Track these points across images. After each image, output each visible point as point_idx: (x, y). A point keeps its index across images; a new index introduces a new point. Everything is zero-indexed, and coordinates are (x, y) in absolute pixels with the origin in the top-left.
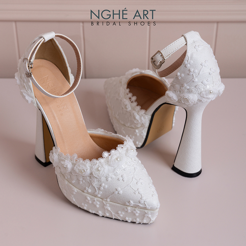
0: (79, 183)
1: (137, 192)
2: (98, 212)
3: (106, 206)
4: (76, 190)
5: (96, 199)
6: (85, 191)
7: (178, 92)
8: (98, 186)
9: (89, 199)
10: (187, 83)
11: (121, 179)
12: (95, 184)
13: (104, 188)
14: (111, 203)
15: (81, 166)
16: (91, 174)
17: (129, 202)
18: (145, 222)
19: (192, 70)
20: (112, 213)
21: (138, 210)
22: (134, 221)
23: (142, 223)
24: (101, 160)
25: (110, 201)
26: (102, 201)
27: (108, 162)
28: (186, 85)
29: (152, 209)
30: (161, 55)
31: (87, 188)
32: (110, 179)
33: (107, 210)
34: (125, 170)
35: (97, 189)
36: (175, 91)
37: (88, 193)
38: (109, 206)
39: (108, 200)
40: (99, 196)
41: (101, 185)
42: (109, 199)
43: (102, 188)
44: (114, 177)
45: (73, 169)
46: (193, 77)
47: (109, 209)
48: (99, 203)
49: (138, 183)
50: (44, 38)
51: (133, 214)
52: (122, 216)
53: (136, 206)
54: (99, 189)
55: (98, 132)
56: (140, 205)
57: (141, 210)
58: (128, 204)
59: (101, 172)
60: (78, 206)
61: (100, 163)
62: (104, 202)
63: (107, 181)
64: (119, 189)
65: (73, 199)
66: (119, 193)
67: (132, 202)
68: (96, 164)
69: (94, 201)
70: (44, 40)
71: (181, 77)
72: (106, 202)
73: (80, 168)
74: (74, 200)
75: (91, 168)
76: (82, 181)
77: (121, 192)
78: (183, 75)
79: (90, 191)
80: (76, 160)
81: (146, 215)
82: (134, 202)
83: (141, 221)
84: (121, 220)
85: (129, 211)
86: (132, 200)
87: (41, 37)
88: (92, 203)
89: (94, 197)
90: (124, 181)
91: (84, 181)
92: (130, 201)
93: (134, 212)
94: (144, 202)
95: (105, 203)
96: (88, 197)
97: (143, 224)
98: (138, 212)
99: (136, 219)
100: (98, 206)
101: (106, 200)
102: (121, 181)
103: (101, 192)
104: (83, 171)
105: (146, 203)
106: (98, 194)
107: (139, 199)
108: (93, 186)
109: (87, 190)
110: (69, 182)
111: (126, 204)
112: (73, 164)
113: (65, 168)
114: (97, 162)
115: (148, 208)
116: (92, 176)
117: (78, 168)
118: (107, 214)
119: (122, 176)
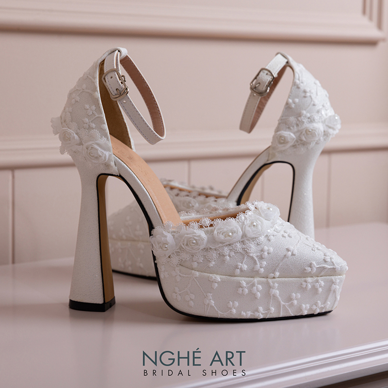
0: (224, 261)
1: (315, 248)
2: (257, 310)
3: (273, 288)
4: (218, 278)
5: (256, 280)
6: (237, 272)
7: (293, 127)
8: (259, 254)
9: (244, 284)
10: (305, 110)
11: (286, 235)
12: (253, 249)
13: (268, 253)
14: (281, 279)
15: (223, 228)
17: (310, 265)
19: (308, 90)
20: (280, 303)
21: (323, 280)
24: (249, 213)
25: (279, 277)
26: (267, 281)
28: (304, 112)
30: (266, 72)
31: (241, 264)
32: (272, 237)
33: (274, 296)
35: (257, 259)
36: (289, 128)
37: (243, 273)
38: (278, 289)
39: (277, 274)
40: (262, 270)
41: (262, 250)
42: (278, 272)
43: (266, 253)
44: (275, 233)
45: (213, 240)
46: (311, 98)
47: (278, 294)
50: (119, 51)
52: (295, 302)
54: (261, 258)
56: (326, 266)
57: (327, 277)
58: (309, 269)
59: (259, 228)
61: (250, 216)
62: (270, 281)
63: (270, 241)
64: (292, 248)
65: (212, 301)
66: (294, 253)
67: (314, 263)
68: (246, 219)
69: (254, 285)
70: (119, 53)
71: (294, 103)
72: (274, 279)
75: (242, 226)
76: (229, 256)
77: (296, 252)
78: (297, 100)
79: (245, 267)
80: (211, 225)
81: (334, 286)
82: (318, 264)
84: (293, 315)
85: (309, 286)
86: (314, 260)
88: (250, 292)
89: (252, 279)
90: (291, 237)
91: (232, 254)
92: (311, 263)
93: (317, 285)
94: (331, 259)
95: (271, 284)
96: (243, 282)
98: (323, 283)
99: (316, 304)
100: (259, 294)
101: (273, 275)
102: (287, 238)
103: (265, 263)
104: (231, 234)
105: (333, 260)
106: (261, 267)
107: (323, 257)
108: (251, 255)
109: (241, 268)
110: (202, 272)
111: (305, 271)
112: (206, 232)
113: (196, 243)
114: (246, 216)
115: (338, 269)
116: (245, 238)
117: (221, 230)
118: (272, 308)
119: (285, 232)
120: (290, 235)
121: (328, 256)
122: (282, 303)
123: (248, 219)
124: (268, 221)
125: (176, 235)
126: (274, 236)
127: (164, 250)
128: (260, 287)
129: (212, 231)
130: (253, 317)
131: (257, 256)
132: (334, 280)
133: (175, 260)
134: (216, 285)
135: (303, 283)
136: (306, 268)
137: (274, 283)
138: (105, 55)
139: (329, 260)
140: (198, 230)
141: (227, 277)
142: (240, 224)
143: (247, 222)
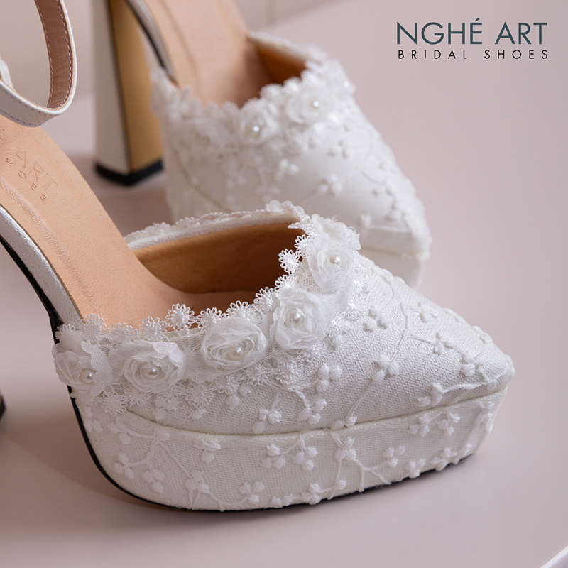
0: (226, 407)
1: (441, 345)
2: (308, 491)
3: (343, 448)
4: (215, 443)
5: (303, 439)
6: (260, 427)
8: (308, 385)
9: (276, 450)
11: (373, 323)
12: (295, 379)
13: (330, 380)
14: (359, 427)
15: (223, 334)
16: (274, 346)
17: (429, 392)
18: (465, 455)
20: (359, 469)
23: (456, 462)
24: (285, 284)
25: (357, 423)
26: (329, 435)
27: (310, 283)
31: (266, 411)
32: (340, 339)
33: (347, 462)
34: (368, 290)
35: (304, 397)
37: (272, 430)
38: (354, 446)
39: (353, 419)
40: (318, 418)
41: (317, 375)
42: (355, 414)
43: (325, 383)
44: (348, 323)
45: (199, 362)
47: (353, 454)
49: (425, 317)
51: (438, 432)
52: (394, 462)
54: (313, 392)
57: (464, 404)
58: (425, 401)
59: (309, 323)
61: (287, 293)
62: (336, 436)
63: (334, 348)
64: (385, 359)
65: (203, 485)
66: (391, 372)
67: (438, 386)
68: (278, 306)
69: (298, 449)
72: (345, 431)
73: (227, 343)
75: (268, 326)
76: (239, 394)
77: (395, 367)
79: (277, 416)
80: (195, 326)
82: (446, 385)
83: (455, 454)
84: (388, 482)
85: (427, 429)
86: (438, 378)
88: (291, 462)
89: (294, 437)
90: (385, 327)
91: (246, 390)
92: (431, 388)
93: (444, 424)
95: (339, 441)
96: (274, 446)
97: (462, 461)
98: (456, 418)
99: (441, 454)
100: (311, 465)
101: (341, 423)
102: (377, 330)
103: (323, 403)
104: (239, 350)
105: (481, 370)
106: (313, 412)
107: (458, 365)
108: (290, 389)
109: (267, 420)
110: (177, 428)
111: (417, 405)
112: (183, 345)
113: (160, 372)
114: (278, 294)
115: (493, 384)
116: (275, 353)
117: (218, 345)
118: (341, 481)
119: (371, 314)
120: (383, 322)
121: (471, 362)
122: (364, 469)
123: (282, 303)
124: (330, 296)
125: (113, 351)
126: (344, 333)
127: (85, 383)
128: (313, 451)
129: (196, 343)
130: (298, 502)
131: (304, 391)
132: (482, 406)
133: (114, 403)
134: (212, 457)
135: (412, 427)
136: (419, 399)
137: (344, 438)
139: (473, 372)
140: (161, 342)
141: (236, 438)
142: (264, 316)
143: (278, 314)
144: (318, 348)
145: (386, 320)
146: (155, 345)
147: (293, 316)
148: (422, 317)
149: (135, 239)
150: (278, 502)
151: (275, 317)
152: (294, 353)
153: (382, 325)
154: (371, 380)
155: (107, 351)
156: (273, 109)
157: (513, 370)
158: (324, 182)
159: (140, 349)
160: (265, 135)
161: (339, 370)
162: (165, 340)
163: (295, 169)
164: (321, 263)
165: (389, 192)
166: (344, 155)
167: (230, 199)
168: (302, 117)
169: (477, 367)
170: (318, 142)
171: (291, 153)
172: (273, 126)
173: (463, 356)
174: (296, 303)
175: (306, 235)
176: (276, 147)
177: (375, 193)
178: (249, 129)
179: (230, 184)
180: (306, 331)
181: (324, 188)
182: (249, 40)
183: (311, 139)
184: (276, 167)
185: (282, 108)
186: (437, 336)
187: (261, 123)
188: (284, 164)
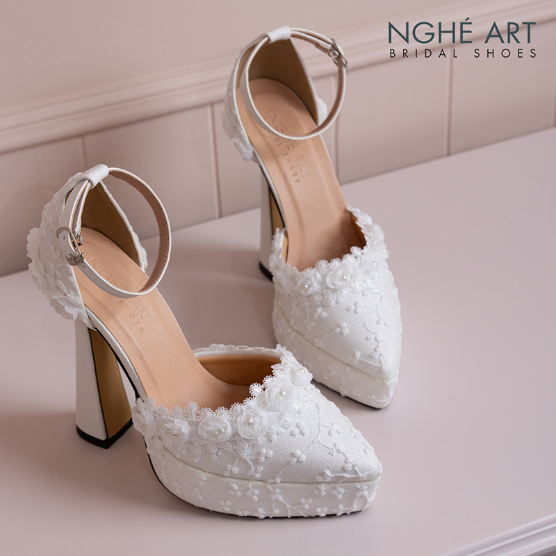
0: (210, 460)
1: (335, 450)
2: (256, 511)
3: (274, 493)
4: (204, 476)
5: (250, 484)
6: (227, 474)
8: (253, 457)
9: (236, 487)
11: (297, 431)
12: (247, 453)
13: (266, 458)
14: (284, 484)
15: (210, 423)
16: (236, 434)
17: (323, 474)
18: (354, 510)
20: (286, 506)
21: (342, 487)
22: (334, 512)
23: (348, 513)
24: (250, 402)
25: (281, 482)
26: (265, 486)
27: (264, 404)
29: (370, 478)
31: (231, 466)
32: (275, 437)
33: (277, 501)
34: (300, 412)
35: (251, 463)
37: (233, 476)
38: (280, 494)
39: (278, 480)
40: (258, 476)
41: (259, 454)
42: (280, 478)
43: (263, 458)
44: (282, 430)
45: (195, 434)
47: (281, 498)
48: (258, 492)
49: (332, 432)
50: (89, 181)
51: (331, 497)
52: (307, 507)
53: (336, 481)
54: (256, 462)
55: (215, 352)
56: (346, 475)
57: (348, 484)
58: (320, 479)
59: (256, 426)
60: (209, 510)
61: (249, 408)
62: (269, 487)
63: (271, 441)
64: (298, 452)
65: (199, 496)
66: (300, 460)
67: (328, 473)
68: (242, 414)
69: (248, 489)
70: (90, 184)
72: (274, 485)
73: (210, 429)
74: (199, 500)
75: (234, 423)
76: (217, 454)
77: (304, 458)
79: (236, 470)
80: (198, 415)
81: (359, 494)
82: (333, 472)
83: (347, 509)
84: (305, 516)
85: (324, 493)
86: (328, 468)
87: (85, 180)
88: (244, 495)
89: (245, 482)
90: (303, 435)
91: (220, 453)
92: (324, 472)
93: (335, 492)
95: (271, 489)
96: (234, 485)
97: (352, 513)
98: (343, 491)
99: (337, 507)
100: (256, 498)
101: (272, 481)
102: (298, 435)
103: (261, 468)
104: (217, 433)
105: (356, 469)
106: (256, 472)
107: (342, 463)
108: (243, 458)
109: (231, 471)
110: (186, 464)
111: (315, 480)
112: (190, 424)
113: (177, 435)
114: (243, 407)
115: (363, 477)
116: (237, 438)
117: (206, 428)
118: (275, 510)
119: (297, 426)
120: (303, 432)
121: (350, 463)
122: (288, 506)
123: (244, 413)
124: (275, 413)
125: (158, 418)
126: (278, 434)
128: (256, 492)
129: (197, 424)
130: (252, 516)
132: (359, 487)
133: (158, 443)
134: (203, 483)
135: (314, 490)
136: (317, 477)
137: (274, 489)
138: (73, 185)
139: (350, 469)
140: (180, 420)
141: (215, 476)
142: (234, 417)
143: (241, 418)
144: (261, 440)
145: (305, 431)
146: (176, 420)
147: (248, 420)
148: (329, 432)
149: (201, 351)
150: (240, 513)
151: (238, 420)
152: (247, 440)
153: (302, 433)
154: (289, 462)
155: (155, 418)
156: (319, 276)
157: (382, 470)
158: (339, 326)
159: (170, 421)
160: (310, 291)
161: (271, 453)
162: (182, 419)
163: (325, 314)
164: (273, 395)
165: (376, 340)
166: (356, 312)
167: (292, 322)
168: (334, 284)
169: (353, 466)
170: (342, 300)
171: (325, 304)
172: (316, 286)
173: (346, 459)
174: (251, 414)
175: (273, 376)
176: (318, 299)
177: (367, 339)
178: (303, 286)
179: (293, 313)
180: (254, 430)
181: (338, 330)
182: (346, 211)
183: (338, 298)
184: (315, 311)
185: (324, 276)
186: (335, 445)
187: (310, 283)
188: (320, 310)
